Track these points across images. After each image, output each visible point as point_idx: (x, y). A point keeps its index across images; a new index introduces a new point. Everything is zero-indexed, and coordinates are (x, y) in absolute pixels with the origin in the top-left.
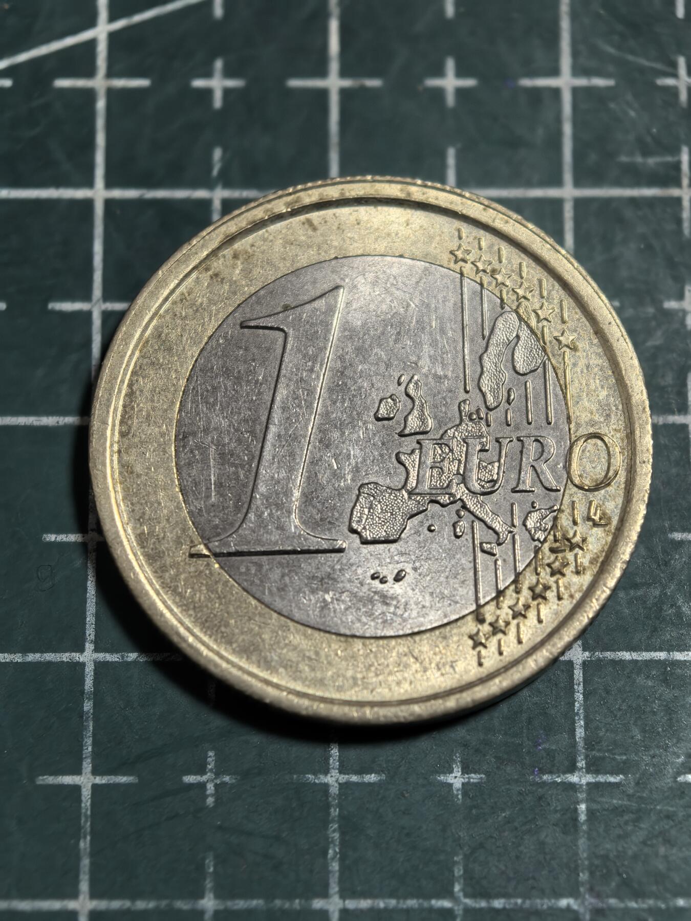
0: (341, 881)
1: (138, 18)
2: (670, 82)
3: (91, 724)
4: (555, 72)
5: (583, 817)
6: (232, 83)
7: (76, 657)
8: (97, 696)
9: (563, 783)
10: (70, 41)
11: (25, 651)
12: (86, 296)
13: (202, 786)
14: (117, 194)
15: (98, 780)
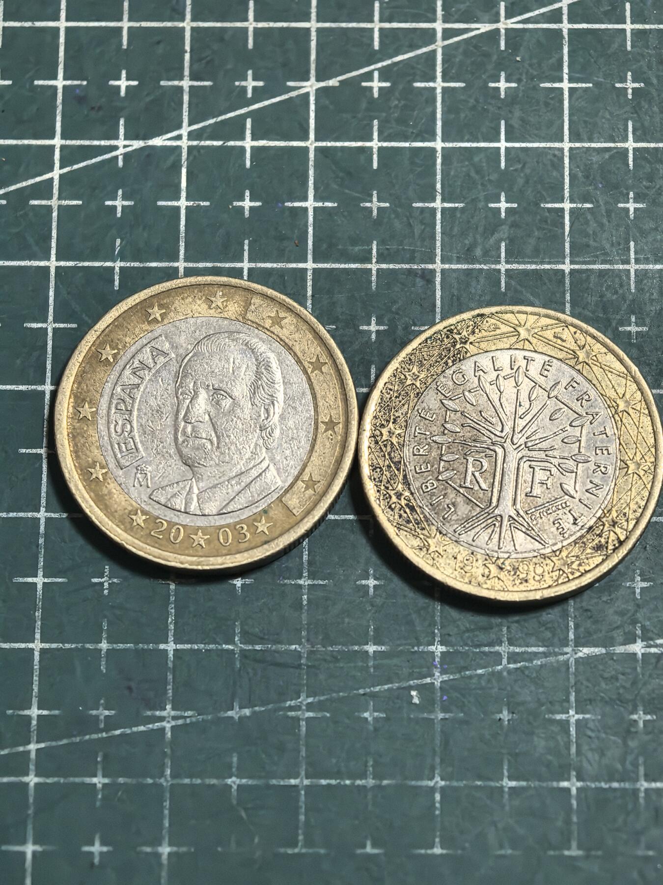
0: (174, 636)
1: (76, 167)
2: (368, 205)
3: (43, 550)
4: (305, 199)
5: (305, 603)
6: (126, 203)
7: (36, 515)
8: (46, 535)
9: (295, 584)
10: (38, 179)
11: (8, 512)
12: (45, 321)
13: (102, 584)
14: (62, 264)
15: (46, 580)
